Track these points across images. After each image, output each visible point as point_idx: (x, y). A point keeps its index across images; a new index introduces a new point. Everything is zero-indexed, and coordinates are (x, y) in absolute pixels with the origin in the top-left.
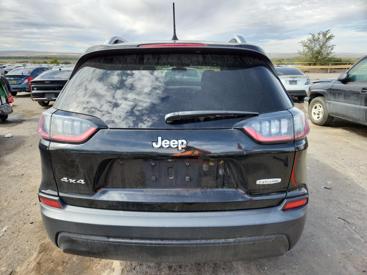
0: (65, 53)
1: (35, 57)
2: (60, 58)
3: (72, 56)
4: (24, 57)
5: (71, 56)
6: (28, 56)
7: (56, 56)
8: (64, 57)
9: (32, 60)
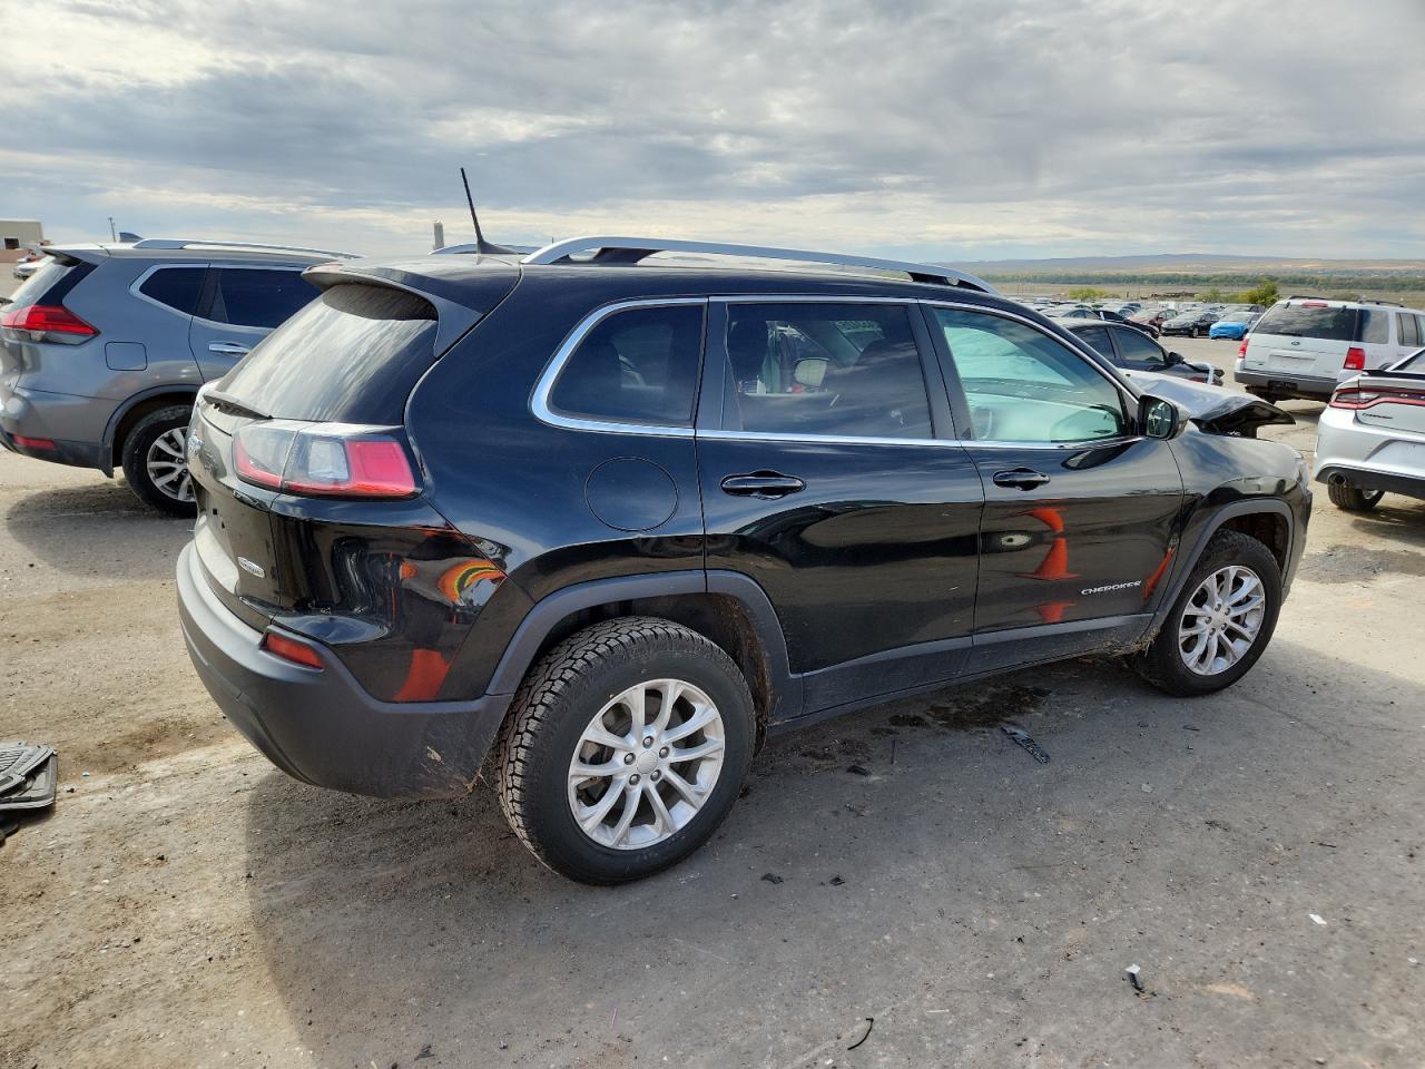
0: (1356, 262)
1: (1227, 277)
2: (1329, 279)
3: (1386, 273)
4: (1186, 276)
5: (1382, 271)
6: (1204, 274)
7: (1312, 271)
8: (1345, 276)
9: (1206, 290)
